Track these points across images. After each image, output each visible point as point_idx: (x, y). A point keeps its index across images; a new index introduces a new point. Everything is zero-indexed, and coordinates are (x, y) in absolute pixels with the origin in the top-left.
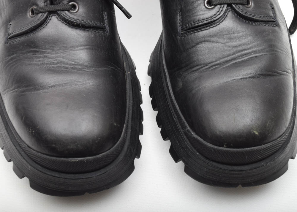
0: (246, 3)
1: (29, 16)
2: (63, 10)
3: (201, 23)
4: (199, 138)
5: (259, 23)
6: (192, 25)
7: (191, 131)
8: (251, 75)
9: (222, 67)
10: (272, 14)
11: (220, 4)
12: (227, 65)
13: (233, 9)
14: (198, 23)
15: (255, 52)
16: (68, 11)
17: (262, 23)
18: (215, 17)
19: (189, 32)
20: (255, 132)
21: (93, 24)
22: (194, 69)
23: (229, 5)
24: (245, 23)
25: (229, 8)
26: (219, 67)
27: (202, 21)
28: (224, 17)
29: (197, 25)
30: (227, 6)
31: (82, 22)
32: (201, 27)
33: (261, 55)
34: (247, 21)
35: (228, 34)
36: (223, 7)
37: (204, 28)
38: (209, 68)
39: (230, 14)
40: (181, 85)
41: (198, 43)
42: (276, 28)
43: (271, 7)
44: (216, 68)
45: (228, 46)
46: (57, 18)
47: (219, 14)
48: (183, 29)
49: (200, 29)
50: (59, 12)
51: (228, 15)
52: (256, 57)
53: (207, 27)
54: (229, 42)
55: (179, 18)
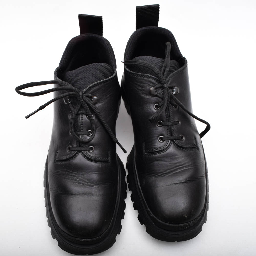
0: (181, 138)
1: (67, 150)
2: (85, 151)
3: (156, 150)
4: (154, 216)
5: (188, 149)
6: (151, 151)
7: (150, 211)
8: (183, 181)
9: (167, 175)
10: (195, 143)
11: (167, 140)
12: (170, 174)
13: (174, 142)
14: (154, 150)
15: (186, 167)
16: (88, 151)
17: (190, 149)
18: (164, 147)
19: (149, 154)
20: (185, 216)
21: (101, 159)
22: (152, 175)
23: (172, 140)
24: (181, 150)
25: (172, 141)
26: (166, 175)
27: (157, 149)
28: (169, 146)
29: (154, 151)
30: (171, 141)
31: (95, 158)
32: (156, 152)
33: (189, 169)
34: (181, 149)
35: (171, 156)
36: (169, 141)
37: (158, 153)
38: (160, 175)
39: (172, 145)
40: (144, 183)
41: (154, 161)
42: (197, 151)
43: (194, 138)
44: (164, 176)
45: (171, 164)
46: (82, 155)
47: (166, 146)
48: (146, 152)
49: (156, 153)
50: (83, 151)
51: (171, 146)
52: (186, 169)
53: (160, 152)
54: (171, 161)
55: (144, 145)
